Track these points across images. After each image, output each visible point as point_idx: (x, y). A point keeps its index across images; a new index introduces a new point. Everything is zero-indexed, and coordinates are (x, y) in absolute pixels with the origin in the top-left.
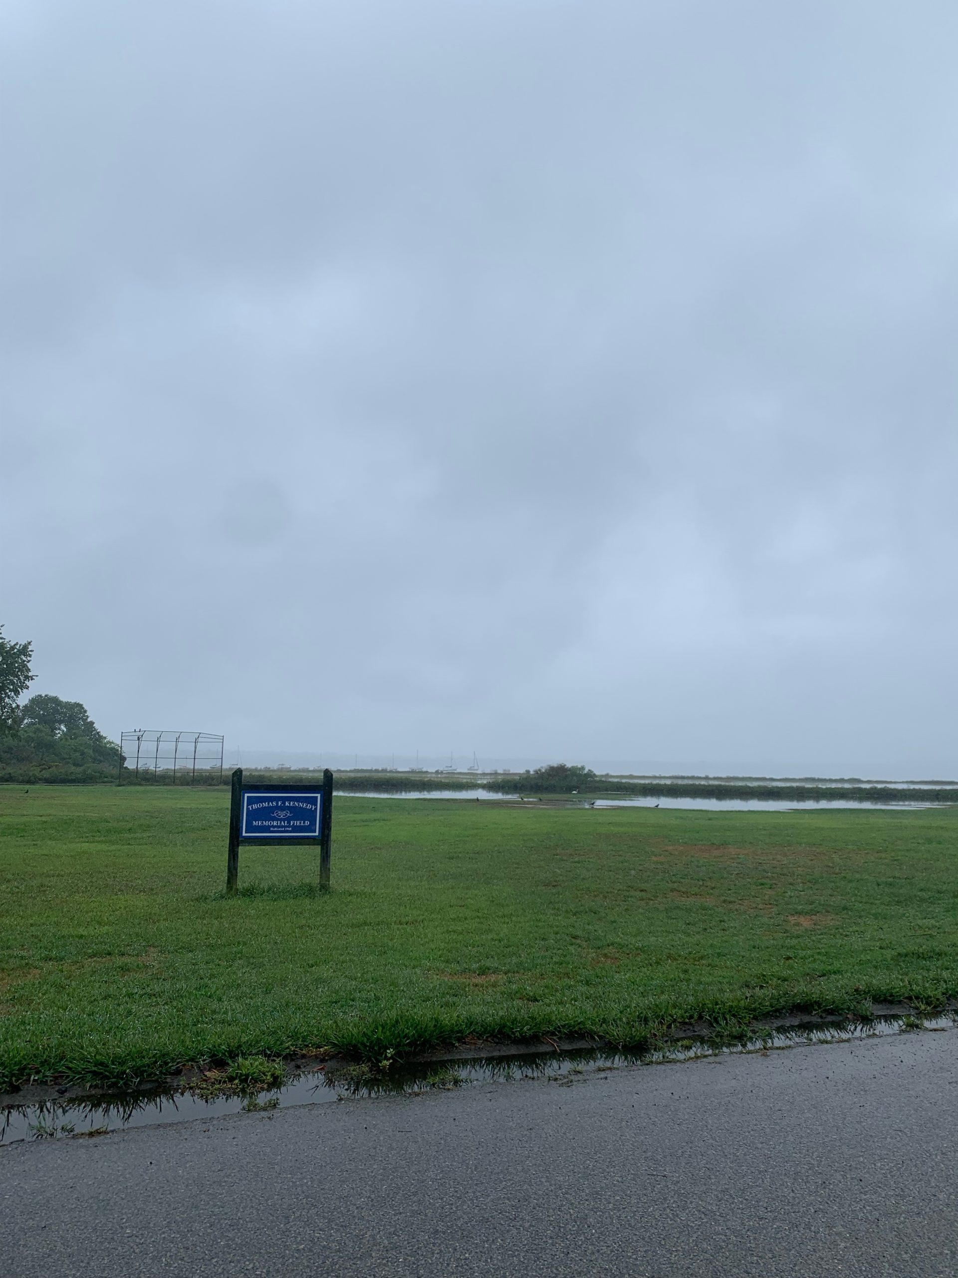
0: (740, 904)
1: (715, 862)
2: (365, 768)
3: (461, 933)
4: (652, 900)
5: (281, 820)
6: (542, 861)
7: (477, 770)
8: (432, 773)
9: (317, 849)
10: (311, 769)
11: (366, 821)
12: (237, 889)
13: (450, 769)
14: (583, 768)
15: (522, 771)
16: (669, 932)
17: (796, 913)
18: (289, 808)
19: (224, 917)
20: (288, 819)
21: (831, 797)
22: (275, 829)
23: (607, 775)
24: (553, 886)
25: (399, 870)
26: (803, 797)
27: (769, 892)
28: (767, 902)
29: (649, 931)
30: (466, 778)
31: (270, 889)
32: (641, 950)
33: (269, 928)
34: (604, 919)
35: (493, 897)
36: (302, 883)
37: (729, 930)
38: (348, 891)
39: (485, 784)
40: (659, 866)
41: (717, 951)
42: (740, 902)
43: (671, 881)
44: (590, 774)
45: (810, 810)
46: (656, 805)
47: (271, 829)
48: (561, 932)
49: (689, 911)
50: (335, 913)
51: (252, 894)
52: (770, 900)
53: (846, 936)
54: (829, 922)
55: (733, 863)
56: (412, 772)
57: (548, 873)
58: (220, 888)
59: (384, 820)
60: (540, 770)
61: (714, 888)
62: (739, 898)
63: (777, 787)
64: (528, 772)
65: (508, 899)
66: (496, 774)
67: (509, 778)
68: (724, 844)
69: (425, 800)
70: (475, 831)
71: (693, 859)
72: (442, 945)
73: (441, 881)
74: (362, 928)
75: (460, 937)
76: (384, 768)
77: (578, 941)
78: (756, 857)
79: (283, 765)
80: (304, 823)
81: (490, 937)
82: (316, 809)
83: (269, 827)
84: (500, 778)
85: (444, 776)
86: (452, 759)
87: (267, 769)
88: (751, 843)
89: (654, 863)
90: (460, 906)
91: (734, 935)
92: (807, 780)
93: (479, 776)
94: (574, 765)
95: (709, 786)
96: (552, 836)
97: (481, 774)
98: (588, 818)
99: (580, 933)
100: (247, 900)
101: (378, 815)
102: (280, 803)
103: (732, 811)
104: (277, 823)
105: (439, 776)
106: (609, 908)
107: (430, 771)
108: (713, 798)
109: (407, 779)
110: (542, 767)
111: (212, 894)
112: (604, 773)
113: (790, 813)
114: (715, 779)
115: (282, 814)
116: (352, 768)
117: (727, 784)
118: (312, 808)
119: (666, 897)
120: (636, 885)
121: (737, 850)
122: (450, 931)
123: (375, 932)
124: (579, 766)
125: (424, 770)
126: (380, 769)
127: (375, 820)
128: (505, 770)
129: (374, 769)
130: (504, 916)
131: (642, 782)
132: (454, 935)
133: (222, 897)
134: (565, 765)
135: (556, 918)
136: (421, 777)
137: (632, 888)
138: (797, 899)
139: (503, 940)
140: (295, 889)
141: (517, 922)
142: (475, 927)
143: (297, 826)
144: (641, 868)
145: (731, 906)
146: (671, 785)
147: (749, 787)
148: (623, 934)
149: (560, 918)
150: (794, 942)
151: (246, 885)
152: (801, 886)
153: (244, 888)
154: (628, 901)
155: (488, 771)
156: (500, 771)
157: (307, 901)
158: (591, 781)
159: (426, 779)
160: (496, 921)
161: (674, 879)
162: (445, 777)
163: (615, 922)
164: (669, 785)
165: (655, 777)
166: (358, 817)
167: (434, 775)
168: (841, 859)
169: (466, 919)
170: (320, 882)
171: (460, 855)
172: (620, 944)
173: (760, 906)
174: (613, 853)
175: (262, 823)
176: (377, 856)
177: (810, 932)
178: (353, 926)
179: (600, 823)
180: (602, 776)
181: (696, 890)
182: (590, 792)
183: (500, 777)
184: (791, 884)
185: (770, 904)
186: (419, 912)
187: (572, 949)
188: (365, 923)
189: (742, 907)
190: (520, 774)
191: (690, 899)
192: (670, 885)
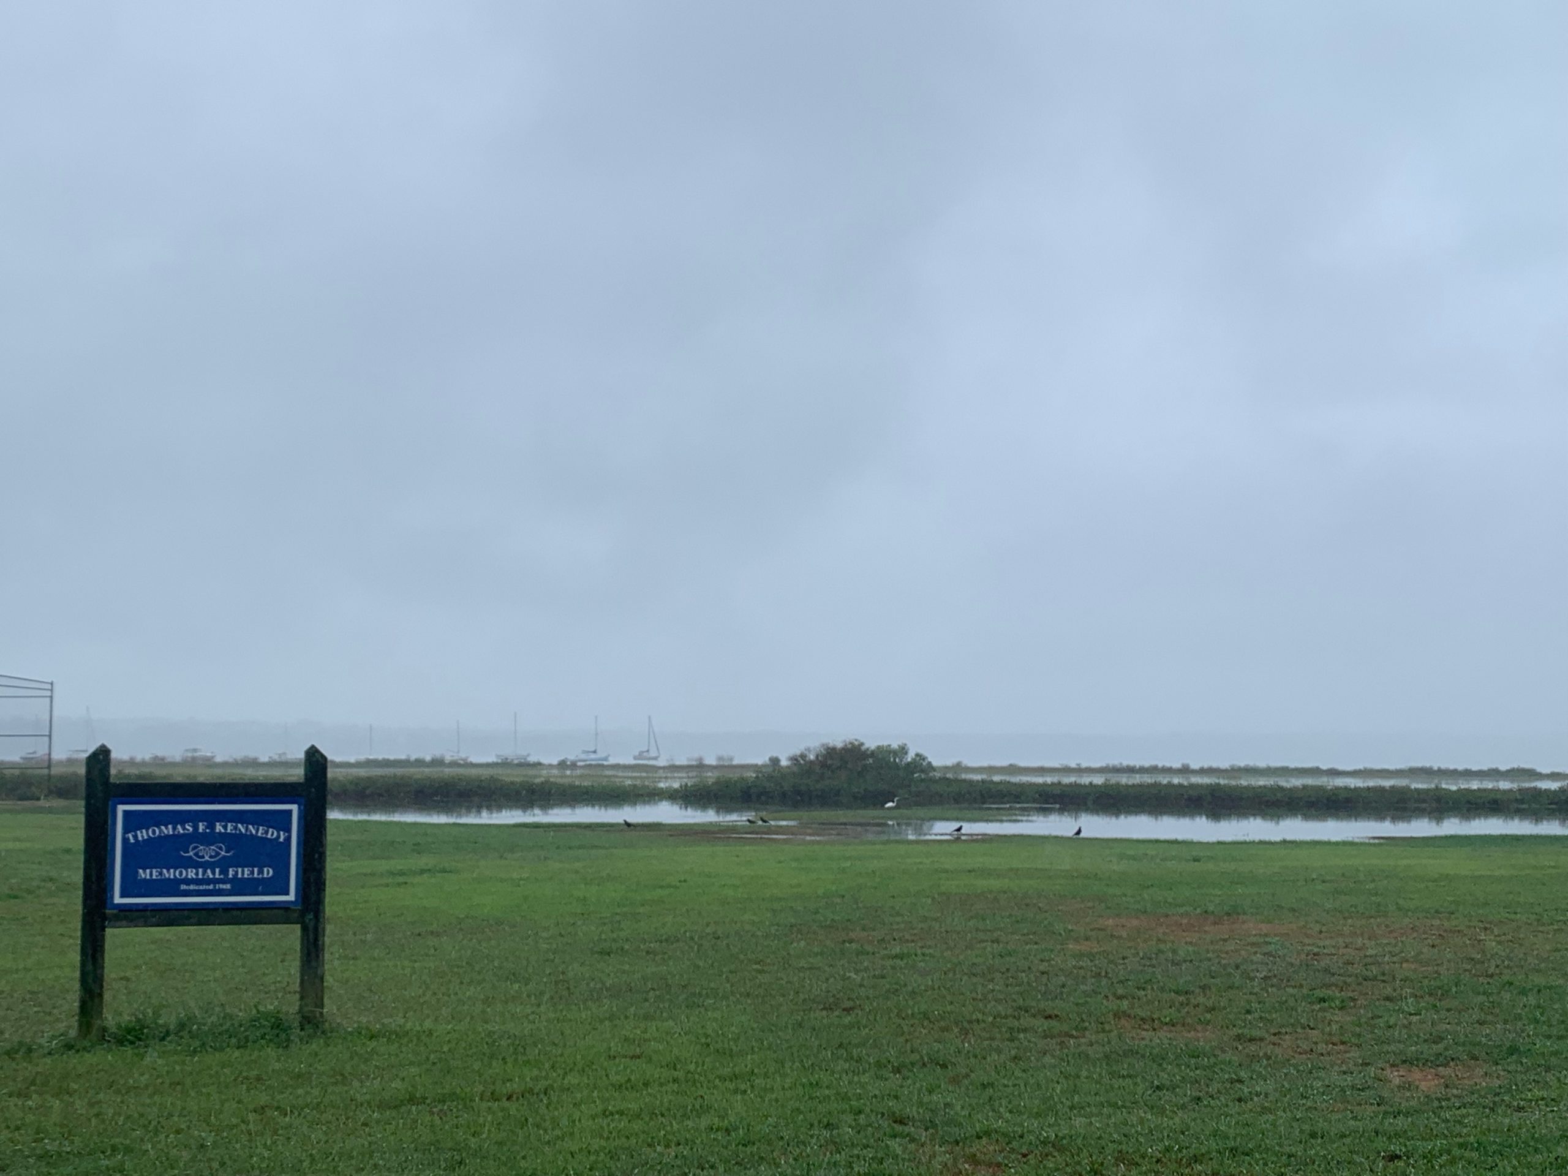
0: (1274, 1044)
1: (1214, 952)
2: (392, 758)
3: (638, 1116)
4: (1072, 1036)
5: (205, 866)
6: (816, 954)
7: (655, 758)
8: (551, 766)
9: (292, 935)
10: (264, 759)
11: (402, 873)
12: (104, 1030)
13: (593, 756)
14: (903, 750)
15: (761, 759)
16: (1115, 1106)
17: (1404, 1062)
18: (223, 837)
19: (75, 1091)
20: (224, 865)
21: (1468, 810)
22: (192, 887)
23: (958, 767)
24: (844, 1010)
25: (484, 980)
26: (1405, 809)
27: (1338, 1016)
28: (1335, 1039)
29: (1069, 1103)
30: (630, 778)
31: (182, 1026)
32: (1054, 1146)
33: (185, 1112)
34: (966, 1082)
35: (707, 1036)
36: (258, 1012)
37: (1252, 1099)
38: (367, 1028)
39: (676, 790)
40: (1085, 963)
41: (1231, 1144)
42: (1275, 1039)
43: (1114, 995)
44: (920, 765)
45: (1424, 838)
46: (1076, 829)
47: (183, 887)
48: (868, 1110)
49: (1159, 1059)
50: (339, 1078)
51: (140, 1039)
52: (1342, 1034)
53: (1520, 1109)
54: (1478, 1081)
55: (1256, 953)
56: (505, 764)
57: (832, 980)
58: (61, 1027)
59: (444, 871)
60: (803, 756)
61: (1214, 1009)
62: (1272, 1031)
63: (1346, 789)
64: (775, 761)
65: (742, 1039)
66: (701, 766)
67: (734, 776)
68: (1233, 913)
69: (537, 826)
70: (660, 892)
71: (1162, 946)
72: (596, 1144)
73: (584, 1003)
74: (403, 1109)
75: (637, 1126)
76: (438, 753)
77: (909, 1129)
78: (1307, 941)
79: (195, 750)
80: (261, 872)
81: (704, 1122)
82: (288, 839)
83: (178, 882)
84: (711, 777)
85: (578, 772)
86: (597, 734)
87: (159, 762)
88: (1293, 910)
89: (1074, 956)
90: (632, 1058)
91: (1265, 1110)
92: (1413, 772)
93: (661, 773)
94: (880, 744)
95: (1192, 786)
96: (839, 900)
97: (664, 768)
98: (918, 860)
99: (912, 1111)
100: (129, 1050)
101: (425, 861)
102: (201, 827)
103: (1245, 843)
104: (197, 874)
105: (568, 772)
106: (975, 1057)
107: (545, 761)
108: (1200, 814)
109: (493, 779)
110: (809, 750)
111: (43, 1041)
112: (950, 762)
113: (1374, 845)
114: (1202, 771)
115: (207, 853)
116: (362, 757)
117: (1233, 783)
118: (279, 837)
119: (1104, 1031)
120: (1034, 1004)
121: (1263, 926)
122: (612, 1114)
123: (436, 1117)
124: (895, 746)
125: (532, 759)
126: (428, 758)
127: (422, 872)
128: (720, 758)
129: (413, 758)
130: (735, 1077)
131: (1039, 780)
132: (620, 1121)
133: (69, 1047)
134: (862, 744)
135: (856, 1079)
136: (526, 776)
137: (1027, 1011)
138: (1404, 1031)
139: (736, 1129)
140: (241, 1026)
141: (765, 1090)
142: (670, 1102)
143: (243, 879)
144: (1043, 967)
145: (1253, 1048)
146: (1105, 786)
147: (1281, 789)
148: (1011, 1112)
149: (865, 1079)
150: (1401, 1122)
151: (126, 1018)
152: (1410, 1005)
153: (119, 1026)
154: (1018, 1039)
155: (682, 761)
156: (710, 761)
157: (271, 1051)
158: (922, 780)
159: (538, 781)
160: (715, 1087)
161: (1120, 992)
162: (581, 776)
163: (992, 1085)
164: (1100, 786)
165: (1067, 770)
166: (383, 865)
167: (555, 772)
168: (1499, 943)
169: (646, 1085)
170: (301, 1007)
171: (626, 947)
172: (1005, 1135)
173: (1321, 1047)
174: (981, 936)
175: (161, 874)
176: (432, 951)
177: (1436, 1104)
178: (382, 1106)
179: (946, 871)
180: (947, 768)
181: (1168, 1014)
182: (918, 804)
183: (710, 774)
184: (1388, 999)
185: (1343, 1043)
186: (535, 1072)
187: (895, 1145)
188: (412, 1100)
189: (1278, 1050)
190: (756, 765)
191: (1161, 1034)
192: (1113, 1004)
